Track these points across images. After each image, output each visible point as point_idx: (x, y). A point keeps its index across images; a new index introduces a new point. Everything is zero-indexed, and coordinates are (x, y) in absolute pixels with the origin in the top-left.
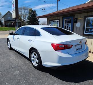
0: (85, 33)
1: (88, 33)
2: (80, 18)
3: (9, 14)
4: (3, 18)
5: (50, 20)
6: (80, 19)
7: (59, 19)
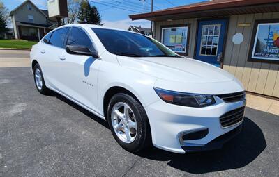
0: (253, 57)
1: (261, 56)
2: (244, 25)
3: (30, 9)
4: (11, 15)
5: (162, 27)
6: (244, 27)
7: (189, 25)
